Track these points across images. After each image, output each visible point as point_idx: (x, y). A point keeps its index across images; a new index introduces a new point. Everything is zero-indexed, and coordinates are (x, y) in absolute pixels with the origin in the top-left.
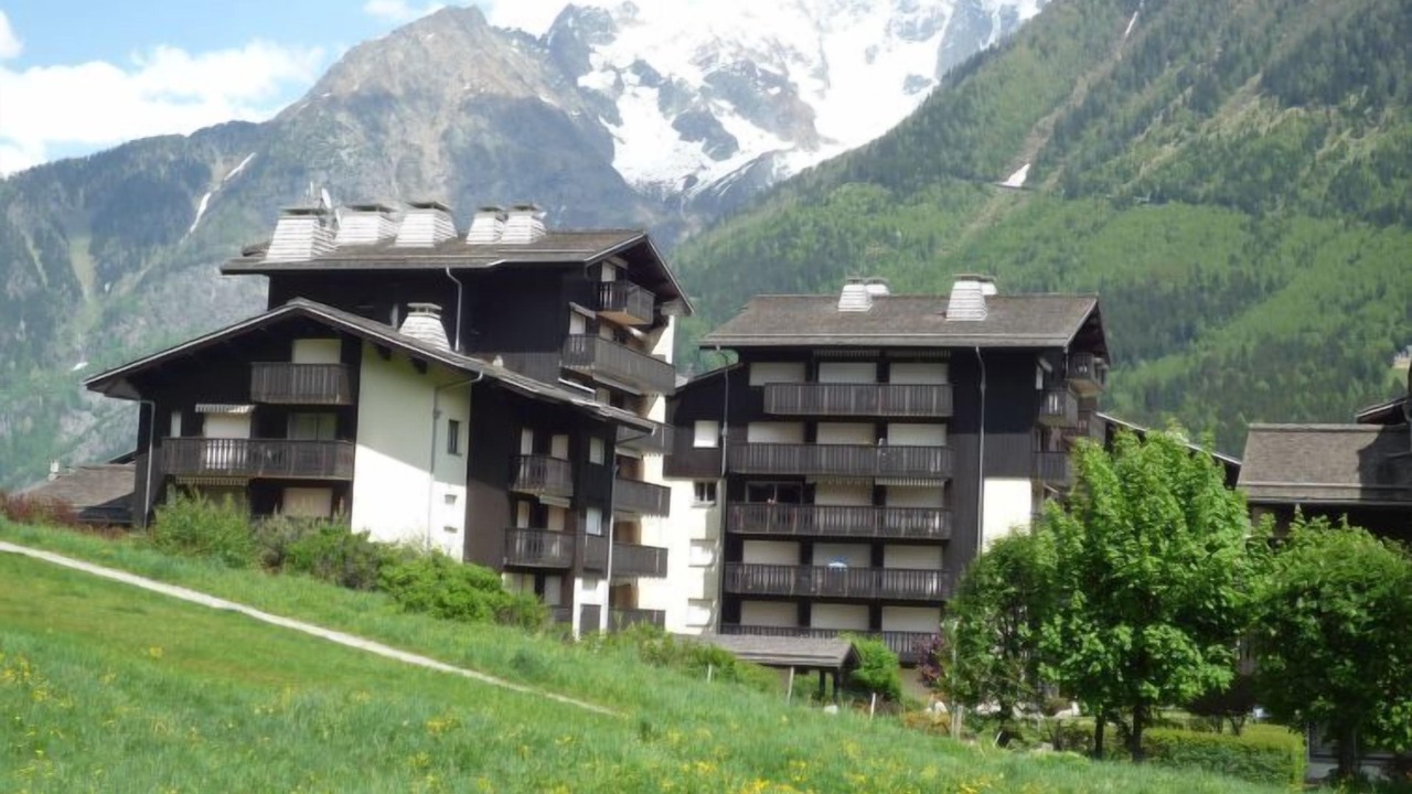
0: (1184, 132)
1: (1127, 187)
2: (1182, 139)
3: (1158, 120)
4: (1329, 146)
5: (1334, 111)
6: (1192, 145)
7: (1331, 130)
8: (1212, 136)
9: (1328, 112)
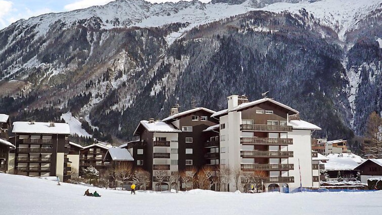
0: (20, 66)
1: (8, 76)
2: (20, 67)
3: (15, 63)
4: (50, 71)
5: (51, 64)
6: (22, 69)
7: (51, 68)
8: (26, 67)
9: (50, 65)
